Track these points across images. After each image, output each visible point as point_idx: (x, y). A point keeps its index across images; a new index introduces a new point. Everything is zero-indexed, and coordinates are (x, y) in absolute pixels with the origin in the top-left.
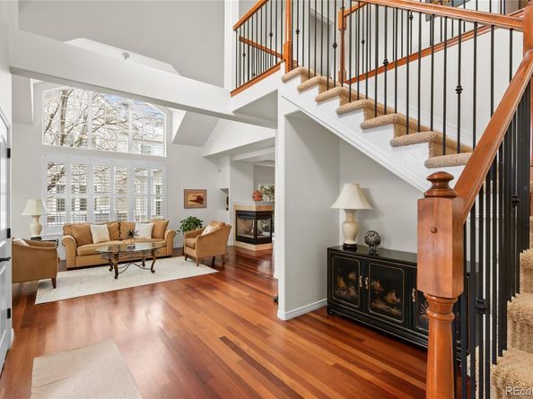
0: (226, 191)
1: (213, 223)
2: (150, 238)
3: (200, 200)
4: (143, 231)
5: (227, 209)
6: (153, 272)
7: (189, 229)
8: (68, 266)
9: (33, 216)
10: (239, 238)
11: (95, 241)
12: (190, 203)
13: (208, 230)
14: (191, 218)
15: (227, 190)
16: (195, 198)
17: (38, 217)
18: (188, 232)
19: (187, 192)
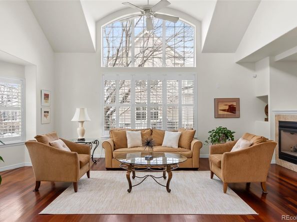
0: (265, 98)
1: (247, 136)
2: (177, 147)
3: (233, 110)
4: (170, 139)
5: (266, 120)
6: (169, 191)
7: (219, 141)
8: (106, 166)
9: (79, 122)
10: (283, 156)
11: (129, 145)
12: (221, 113)
13: (240, 145)
14: (220, 129)
15: (267, 97)
16: (227, 108)
17: (82, 122)
18: (217, 145)
19: (218, 101)
